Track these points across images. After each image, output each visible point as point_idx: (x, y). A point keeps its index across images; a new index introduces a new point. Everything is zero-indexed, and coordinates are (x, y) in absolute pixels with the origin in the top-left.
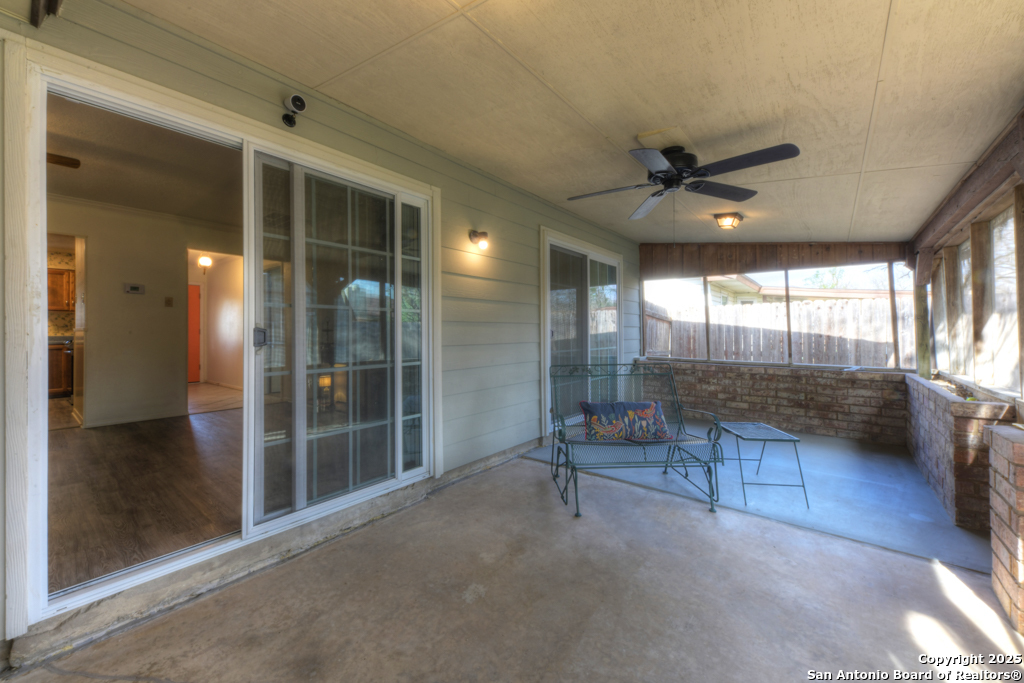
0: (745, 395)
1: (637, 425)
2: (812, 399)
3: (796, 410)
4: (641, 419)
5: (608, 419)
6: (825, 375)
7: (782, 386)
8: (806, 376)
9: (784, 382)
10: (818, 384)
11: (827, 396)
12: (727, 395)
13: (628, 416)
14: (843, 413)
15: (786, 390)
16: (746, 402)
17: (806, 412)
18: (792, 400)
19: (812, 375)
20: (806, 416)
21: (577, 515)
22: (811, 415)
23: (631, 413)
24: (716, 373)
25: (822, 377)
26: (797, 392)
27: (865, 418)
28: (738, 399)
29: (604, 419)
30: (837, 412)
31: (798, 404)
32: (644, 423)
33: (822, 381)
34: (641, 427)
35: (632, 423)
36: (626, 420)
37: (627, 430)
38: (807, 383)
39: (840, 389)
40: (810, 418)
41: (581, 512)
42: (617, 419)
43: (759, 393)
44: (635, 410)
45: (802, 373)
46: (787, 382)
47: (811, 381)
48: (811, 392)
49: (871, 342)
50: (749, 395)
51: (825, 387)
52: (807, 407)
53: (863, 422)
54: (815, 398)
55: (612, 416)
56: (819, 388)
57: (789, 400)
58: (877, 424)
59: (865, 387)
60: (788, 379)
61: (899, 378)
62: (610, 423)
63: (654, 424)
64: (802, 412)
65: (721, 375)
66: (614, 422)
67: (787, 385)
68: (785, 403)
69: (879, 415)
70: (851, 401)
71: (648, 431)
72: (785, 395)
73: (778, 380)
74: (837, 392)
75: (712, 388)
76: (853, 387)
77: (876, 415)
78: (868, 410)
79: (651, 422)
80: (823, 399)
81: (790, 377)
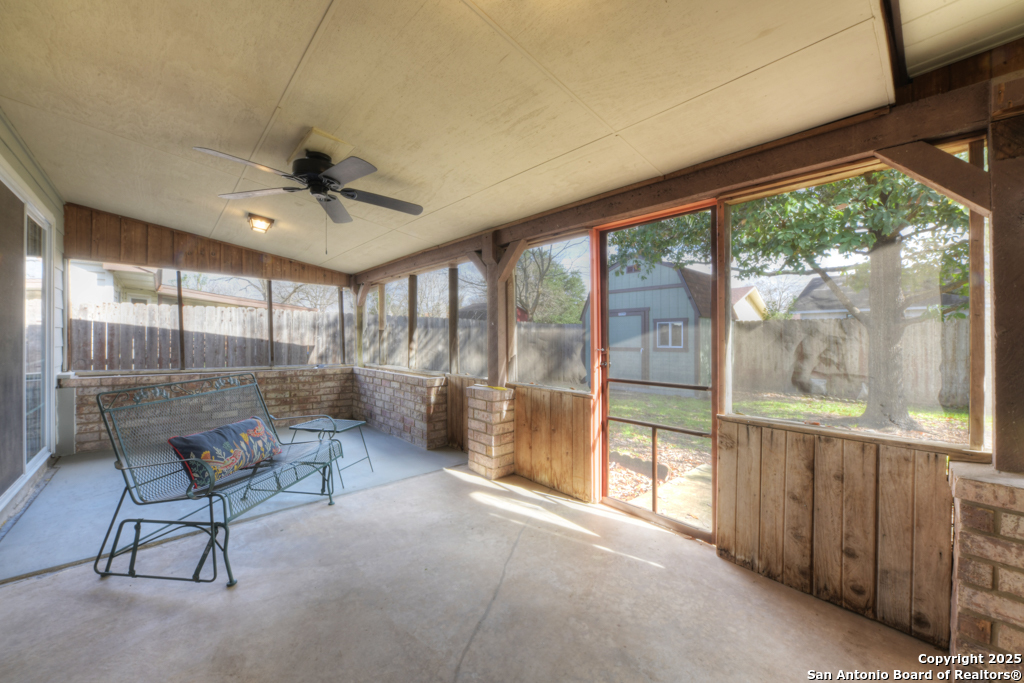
0: (235, 402)
1: (255, 447)
2: (295, 395)
3: (282, 408)
4: (256, 439)
5: (223, 450)
6: (305, 373)
7: (270, 387)
8: (291, 376)
9: (272, 384)
10: (300, 382)
11: (307, 391)
12: (214, 406)
13: (243, 440)
14: (317, 403)
15: (274, 390)
16: (235, 409)
17: (290, 408)
18: (280, 399)
19: (296, 375)
20: (290, 411)
21: (231, 584)
22: (294, 409)
23: (243, 435)
24: (202, 382)
25: (303, 376)
26: (283, 391)
27: (330, 404)
28: (227, 407)
29: (218, 451)
30: (312, 403)
31: (284, 402)
32: (260, 443)
33: (302, 379)
34: (259, 448)
35: (249, 446)
36: (243, 444)
37: (246, 457)
38: (291, 382)
39: (315, 383)
40: (293, 412)
41: (235, 578)
42: (234, 448)
43: (249, 398)
44: (247, 431)
45: (288, 373)
46: (275, 383)
47: (295, 380)
48: (295, 389)
49: (298, 346)
50: (239, 401)
51: (304, 383)
52: (290, 403)
53: (329, 406)
54: (298, 394)
55: (227, 444)
56: (300, 385)
57: (276, 399)
58: (337, 406)
59: (330, 380)
60: (277, 380)
61: (349, 371)
62: (229, 454)
63: (269, 441)
64: (287, 408)
65: (206, 384)
66: (232, 451)
67: (274, 386)
68: (273, 403)
69: (338, 400)
70: (321, 392)
71: (266, 450)
72: (273, 395)
73: (267, 383)
74: (314, 386)
75: (195, 401)
76: (323, 381)
77: (336, 400)
78: (332, 397)
79: (265, 440)
80: (303, 394)
81: (278, 378)
